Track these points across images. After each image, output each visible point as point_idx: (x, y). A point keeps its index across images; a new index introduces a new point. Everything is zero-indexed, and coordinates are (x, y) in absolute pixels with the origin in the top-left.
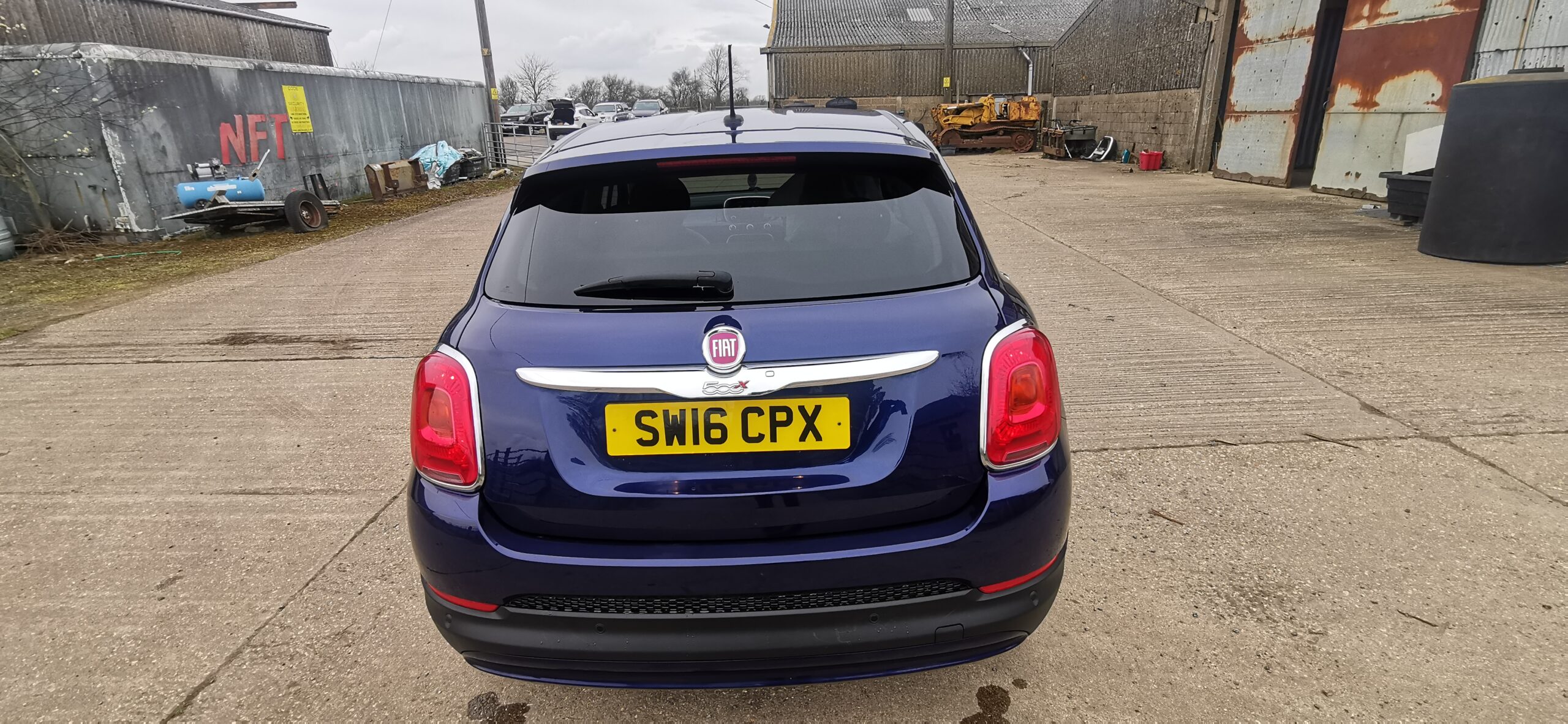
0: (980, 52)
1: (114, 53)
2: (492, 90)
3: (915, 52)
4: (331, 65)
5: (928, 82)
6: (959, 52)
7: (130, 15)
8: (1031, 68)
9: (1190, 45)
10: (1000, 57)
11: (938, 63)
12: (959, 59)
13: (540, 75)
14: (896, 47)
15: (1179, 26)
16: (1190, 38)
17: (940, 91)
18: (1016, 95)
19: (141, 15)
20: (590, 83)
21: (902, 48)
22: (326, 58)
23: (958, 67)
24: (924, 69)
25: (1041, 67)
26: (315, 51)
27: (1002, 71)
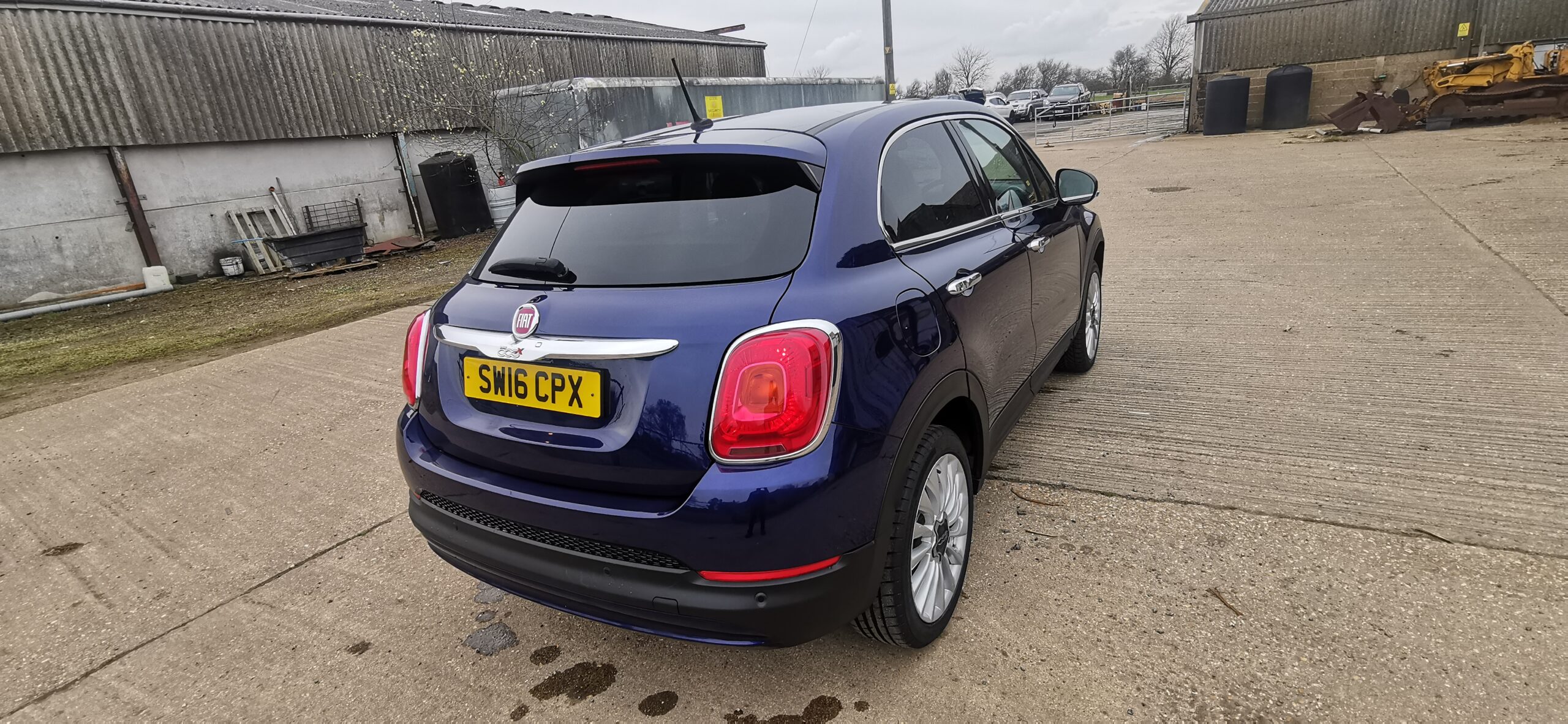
1: (591, 84)
2: (891, 85)
4: (764, 76)
5: (1432, 32)
7: (626, 52)
13: (975, 65)
17: (1452, 43)
19: (633, 51)
20: (1024, 69)
22: (760, 71)
23: (1488, 6)
24: (1428, 17)
26: (752, 64)
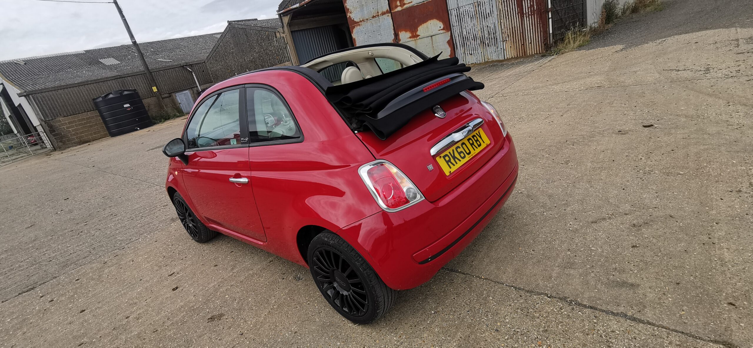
0: (165, 72)
3: (129, 78)
5: (144, 91)
6: (154, 73)
8: (194, 75)
9: (278, 47)
10: (176, 72)
11: (145, 81)
12: (155, 77)
14: (117, 77)
15: (269, 40)
16: (277, 44)
17: (153, 94)
18: (193, 88)
21: (120, 77)
23: (157, 81)
24: (139, 86)
25: (198, 73)
27: (181, 78)
